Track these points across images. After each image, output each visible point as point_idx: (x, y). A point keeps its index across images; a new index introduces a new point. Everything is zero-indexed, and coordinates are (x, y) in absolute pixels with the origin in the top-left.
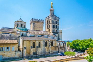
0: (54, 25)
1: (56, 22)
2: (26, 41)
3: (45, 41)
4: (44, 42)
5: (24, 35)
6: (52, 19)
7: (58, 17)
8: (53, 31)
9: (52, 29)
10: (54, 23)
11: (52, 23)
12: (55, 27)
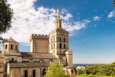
0: (61, 44)
1: (64, 38)
2: (14, 69)
3: (43, 68)
4: (41, 69)
5: (14, 60)
6: (57, 35)
7: (68, 32)
8: (59, 53)
9: (57, 50)
10: (60, 41)
11: (57, 41)
12: (63, 46)
